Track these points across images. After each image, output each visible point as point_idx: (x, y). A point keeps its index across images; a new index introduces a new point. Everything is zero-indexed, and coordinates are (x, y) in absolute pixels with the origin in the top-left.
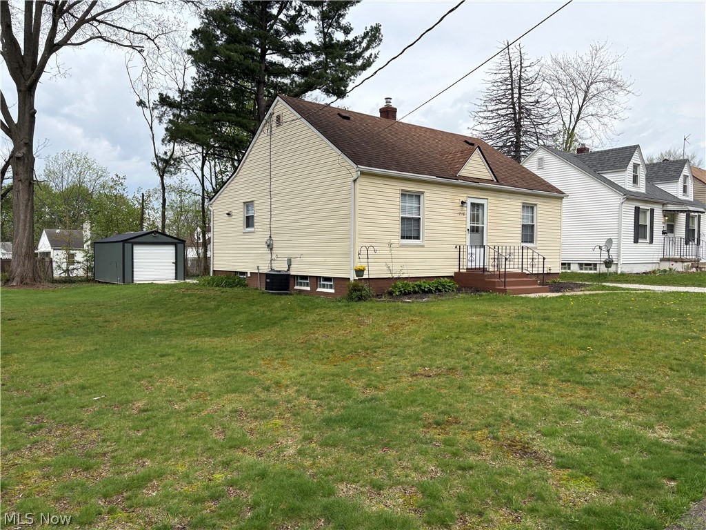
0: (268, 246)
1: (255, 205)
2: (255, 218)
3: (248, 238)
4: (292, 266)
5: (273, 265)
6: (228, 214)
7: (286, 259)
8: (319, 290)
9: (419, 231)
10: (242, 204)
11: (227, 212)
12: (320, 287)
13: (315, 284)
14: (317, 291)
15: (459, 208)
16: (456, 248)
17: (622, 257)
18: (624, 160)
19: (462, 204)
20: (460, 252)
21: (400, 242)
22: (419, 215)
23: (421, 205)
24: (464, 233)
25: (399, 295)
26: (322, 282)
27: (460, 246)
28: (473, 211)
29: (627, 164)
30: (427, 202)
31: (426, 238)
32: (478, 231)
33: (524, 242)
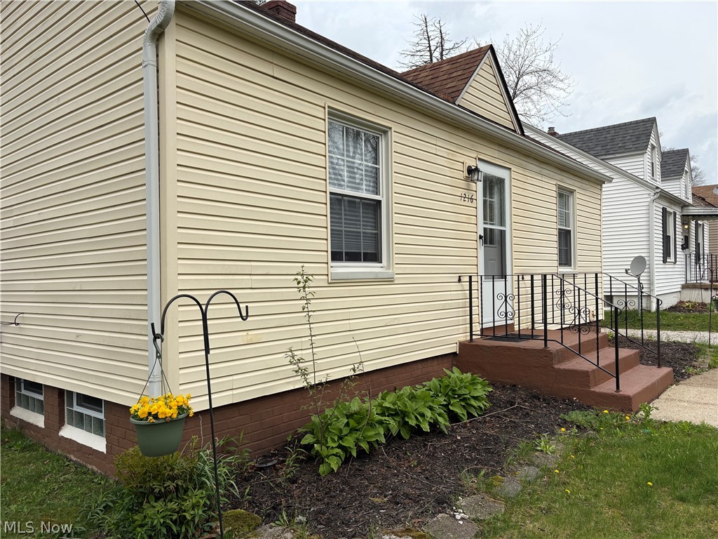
8: (68, 432)
9: (377, 239)
12: (70, 423)
13: (57, 411)
14: (62, 433)
15: (463, 184)
16: (460, 281)
17: (656, 285)
18: (638, 138)
19: (469, 174)
20: (470, 290)
21: (331, 270)
22: (377, 193)
23: (382, 166)
24: (473, 244)
25: (339, 468)
26: (76, 408)
27: (470, 277)
28: (485, 195)
29: (645, 144)
30: (396, 157)
31: (397, 259)
32: (493, 240)
33: (561, 264)
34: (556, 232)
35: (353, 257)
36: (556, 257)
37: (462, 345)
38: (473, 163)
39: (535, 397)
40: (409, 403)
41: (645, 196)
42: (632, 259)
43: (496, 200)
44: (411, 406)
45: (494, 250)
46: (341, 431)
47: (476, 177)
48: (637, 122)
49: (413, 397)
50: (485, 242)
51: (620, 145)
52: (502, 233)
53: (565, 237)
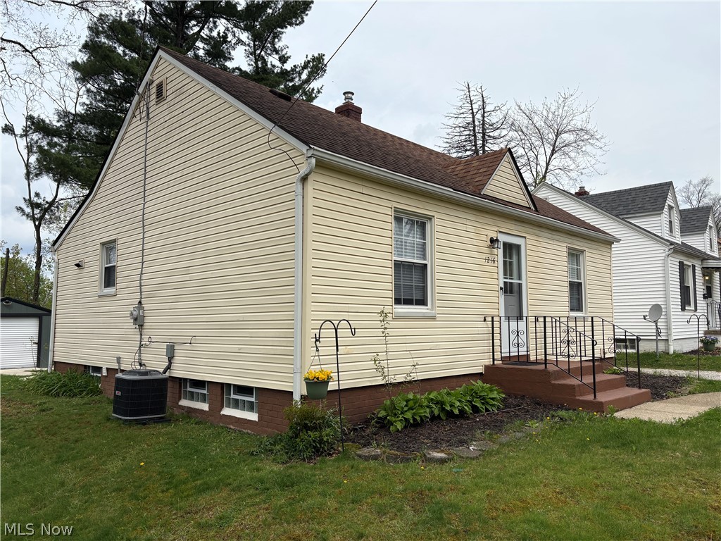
0: (136, 319)
1: (119, 247)
2: (118, 269)
3: (107, 306)
4: (176, 359)
5: (144, 357)
6: (78, 265)
7: (164, 346)
8: (227, 411)
9: (424, 289)
10: (99, 247)
11: (77, 262)
12: (228, 406)
13: (219, 398)
14: (222, 413)
15: (487, 250)
16: (485, 320)
17: (673, 331)
18: (656, 200)
19: (491, 243)
20: (493, 327)
21: (394, 310)
22: (425, 259)
23: (428, 241)
24: (496, 294)
25: (402, 429)
26: (233, 396)
27: (493, 318)
28: (505, 256)
29: (662, 206)
30: (437, 235)
31: (438, 303)
32: (512, 291)
33: (571, 310)
34: (567, 284)
35: (408, 302)
36: (568, 304)
37: (487, 367)
38: (494, 235)
39: (538, 404)
40: (445, 397)
41: (660, 251)
42: (650, 307)
43: (514, 259)
44: (447, 399)
45: (513, 298)
46: (403, 408)
47: (496, 246)
48: (655, 186)
49: (448, 394)
50: (506, 292)
51: (639, 206)
52: (520, 285)
53: (576, 289)
